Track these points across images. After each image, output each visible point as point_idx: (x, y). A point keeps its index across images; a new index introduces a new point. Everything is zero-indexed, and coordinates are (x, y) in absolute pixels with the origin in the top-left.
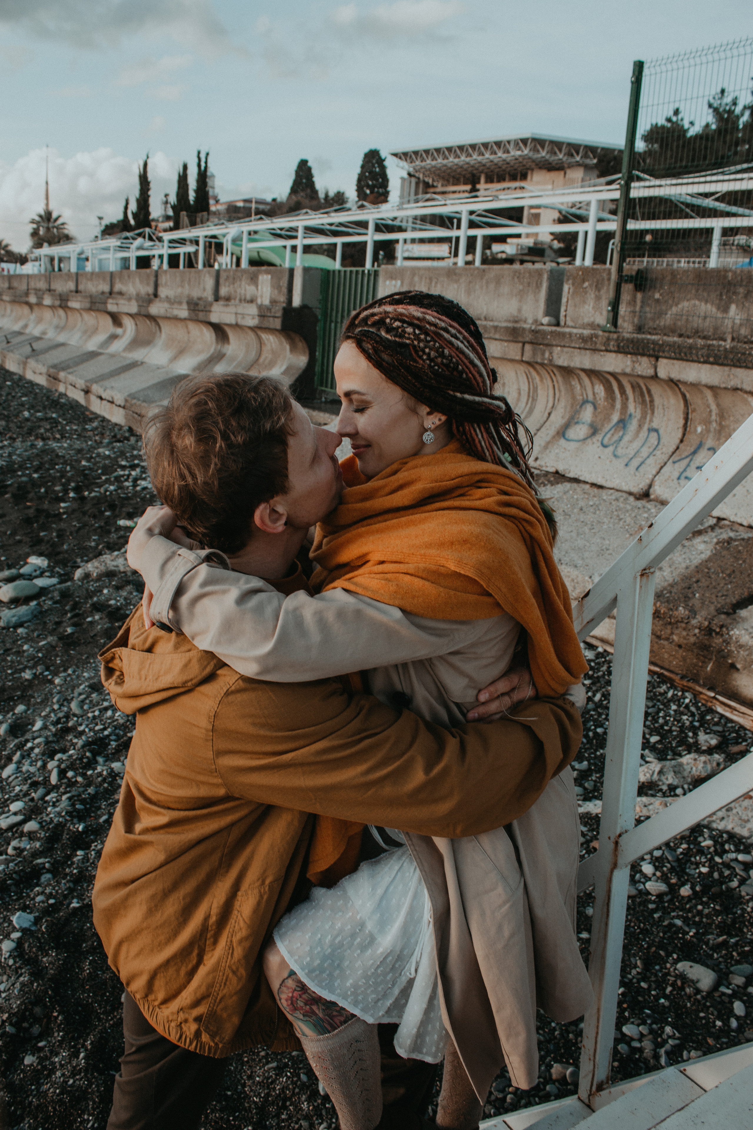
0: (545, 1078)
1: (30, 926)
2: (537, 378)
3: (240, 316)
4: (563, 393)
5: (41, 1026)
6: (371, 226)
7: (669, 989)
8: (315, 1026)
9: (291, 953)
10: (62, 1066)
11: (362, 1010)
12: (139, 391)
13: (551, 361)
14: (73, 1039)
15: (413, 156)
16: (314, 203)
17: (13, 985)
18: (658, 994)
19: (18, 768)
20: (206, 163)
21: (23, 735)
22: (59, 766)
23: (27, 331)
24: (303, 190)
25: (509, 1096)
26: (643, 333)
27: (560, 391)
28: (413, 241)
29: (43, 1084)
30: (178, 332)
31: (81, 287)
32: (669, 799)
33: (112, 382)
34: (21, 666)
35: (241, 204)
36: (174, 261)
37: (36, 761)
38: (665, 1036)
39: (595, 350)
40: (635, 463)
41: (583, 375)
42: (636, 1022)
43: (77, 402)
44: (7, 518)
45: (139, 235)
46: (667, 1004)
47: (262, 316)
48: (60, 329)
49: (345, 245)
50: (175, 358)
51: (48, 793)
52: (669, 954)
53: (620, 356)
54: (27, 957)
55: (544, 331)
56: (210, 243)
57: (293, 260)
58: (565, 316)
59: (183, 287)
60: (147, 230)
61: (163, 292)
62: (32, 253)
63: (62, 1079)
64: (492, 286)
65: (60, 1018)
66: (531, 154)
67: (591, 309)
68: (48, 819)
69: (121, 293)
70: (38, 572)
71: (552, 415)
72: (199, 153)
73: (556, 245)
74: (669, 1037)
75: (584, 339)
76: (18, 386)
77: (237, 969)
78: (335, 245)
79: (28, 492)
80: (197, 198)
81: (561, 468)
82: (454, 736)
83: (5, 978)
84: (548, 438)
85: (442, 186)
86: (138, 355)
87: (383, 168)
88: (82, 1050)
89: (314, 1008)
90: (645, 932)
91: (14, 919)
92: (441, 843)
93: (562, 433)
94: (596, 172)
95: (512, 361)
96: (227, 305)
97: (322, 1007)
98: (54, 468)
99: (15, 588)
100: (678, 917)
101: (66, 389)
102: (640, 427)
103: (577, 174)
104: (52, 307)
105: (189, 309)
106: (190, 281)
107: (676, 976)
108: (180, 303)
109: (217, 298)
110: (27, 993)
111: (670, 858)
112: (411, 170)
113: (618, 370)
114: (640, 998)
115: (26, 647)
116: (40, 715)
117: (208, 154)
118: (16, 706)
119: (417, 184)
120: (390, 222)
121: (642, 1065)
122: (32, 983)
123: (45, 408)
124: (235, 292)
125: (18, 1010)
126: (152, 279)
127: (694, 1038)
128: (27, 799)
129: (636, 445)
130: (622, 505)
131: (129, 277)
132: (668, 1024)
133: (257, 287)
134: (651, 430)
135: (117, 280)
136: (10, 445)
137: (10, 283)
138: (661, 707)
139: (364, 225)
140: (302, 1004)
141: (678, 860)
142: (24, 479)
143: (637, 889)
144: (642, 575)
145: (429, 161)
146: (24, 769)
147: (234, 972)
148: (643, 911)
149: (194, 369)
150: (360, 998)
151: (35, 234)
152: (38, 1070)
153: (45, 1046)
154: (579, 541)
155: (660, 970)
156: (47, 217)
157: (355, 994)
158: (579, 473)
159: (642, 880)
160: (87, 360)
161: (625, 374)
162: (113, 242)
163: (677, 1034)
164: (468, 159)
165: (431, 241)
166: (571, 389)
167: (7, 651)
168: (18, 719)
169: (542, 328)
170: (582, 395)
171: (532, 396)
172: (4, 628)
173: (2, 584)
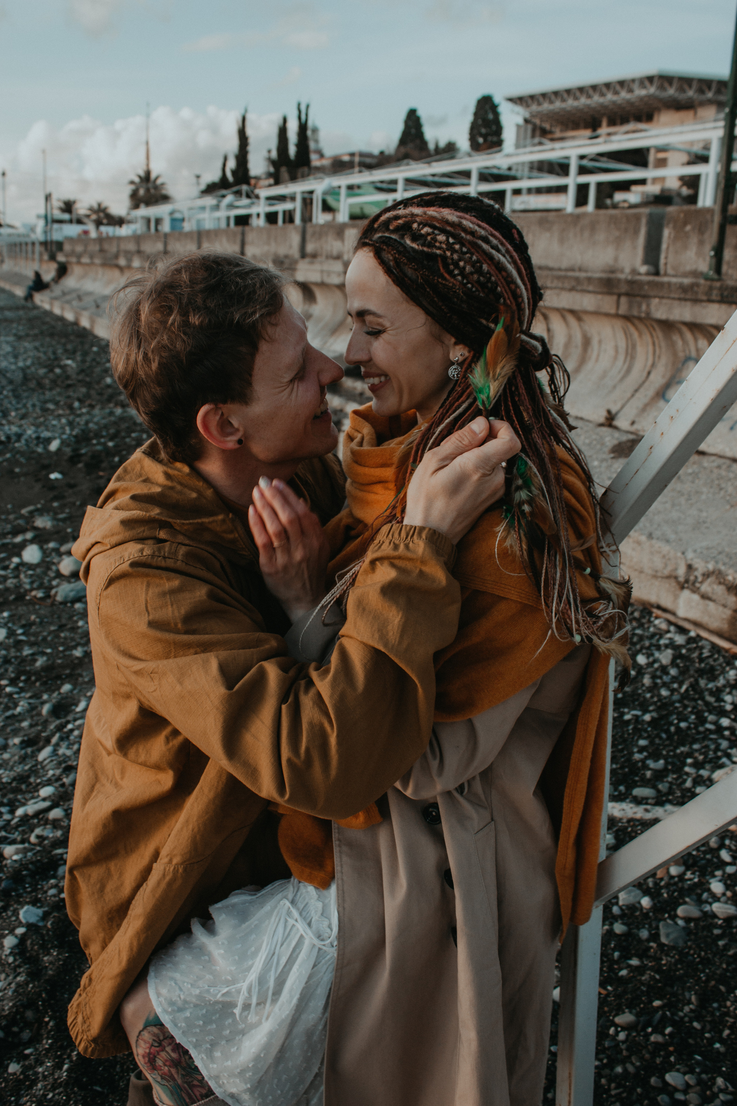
1: (38, 921)
2: (636, 334)
3: (325, 274)
4: (663, 350)
5: (31, 1031)
6: (475, 176)
7: (727, 1032)
8: (172, 1094)
10: (44, 1077)
13: (648, 314)
15: (530, 101)
16: (421, 153)
17: (10, 984)
18: (712, 1037)
19: (55, 750)
20: (307, 115)
21: (66, 716)
24: (411, 142)
27: (660, 347)
28: (530, 191)
29: (22, 1096)
31: (170, 248)
34: (73, 643)
35: (346, 158)
36: (271, 218)
37: (73, 744)
38: (715, 1089)
39: (696, 301)
41: (684, 329)
42: (682, 1070)
45: (234, 192)
46: (722, 1049)
53: (724, 306)
54: (28, 955)
55: (641, 281)
58: (666, 264)
59: (269, 244)
60: (244, 188)
61: (250, 251)
62: (129, 214)
63: (42, 1092)
64: (586, 234)
65: (51, 1024)
66: (657, 93)
67: (693, 255)
71: (652, 375)
72: (299, 105)
73: (685, 192)
74: (721, 1091)
75: (684, 289)
80: (298, 153)
83: (3, 976)
84: (646, 400)
85: (561, 131)
87: (497, 115)
88: (67, 1061)
89: (173, 1071)
90: (706, 962)
91: (22, 913)
93: (661, 394)
95: (607, 315)
96: (312, 263)
98: (129, 436)
103: (709, 112)
106: (276, 238)
109: (303, 255)
110: (20, 995)
112: (528, 115)
113: (722, 322)
114: (690, 1041)
115: (80, 623)
116: (85, 696)
117: (308, 107)
118: (62, 684)
119: (534, 131)
120: (495, 171)
122: (27, 984)
124: (322, 248)
125: (9, 1013)
126: (239, 238)
128: (57, 784)
130: (723, 473)
131: (216, 235)
132: (721, 1074)
133: (344, 241)
135: (205, 240)
136: (88, 413)
137: (102, 245)
139: (467, 174)
142: (99, 448)
143: (702, 911)
145: (546, 106)
146: (61, 751)
148: (706, 936)
151: (134, 195)
152: (20, 1080)
153: (31, 1054)
155: (719, 1009)
156: (146, 178)
159: (710, 900)
162: (210, 201)
163: (730, 1088)
164: (588, 102)
166: (672, 345)
167: (62, 627)
168: (62, 699)
169: (638, 278)
170: (684, 351)
171: (631, 354)
172: (61, 603)
173: (64, 557)
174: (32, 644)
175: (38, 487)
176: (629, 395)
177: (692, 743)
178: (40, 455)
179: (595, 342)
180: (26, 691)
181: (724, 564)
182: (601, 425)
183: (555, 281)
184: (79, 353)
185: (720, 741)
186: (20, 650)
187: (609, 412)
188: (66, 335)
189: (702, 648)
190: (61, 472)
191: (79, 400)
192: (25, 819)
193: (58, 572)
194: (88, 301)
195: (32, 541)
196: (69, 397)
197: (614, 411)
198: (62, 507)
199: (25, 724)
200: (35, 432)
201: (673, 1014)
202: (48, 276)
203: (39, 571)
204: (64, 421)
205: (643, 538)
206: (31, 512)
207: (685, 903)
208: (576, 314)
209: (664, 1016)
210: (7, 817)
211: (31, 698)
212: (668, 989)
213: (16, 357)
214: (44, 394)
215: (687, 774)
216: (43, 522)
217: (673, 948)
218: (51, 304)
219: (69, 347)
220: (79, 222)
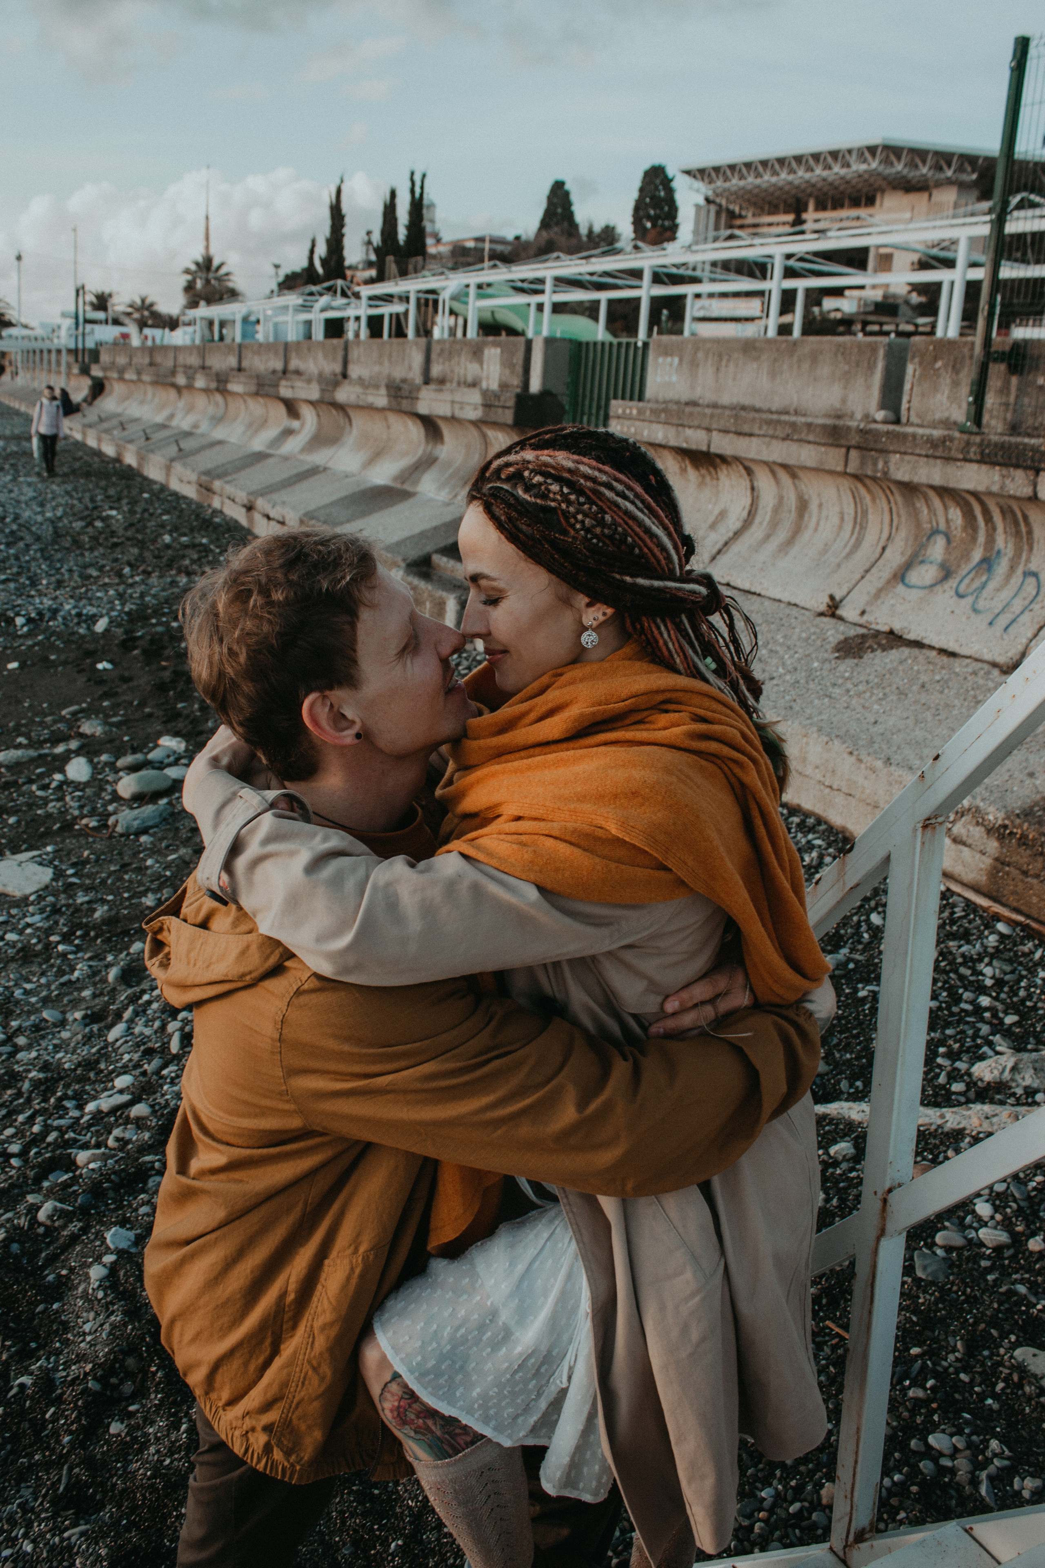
0: (811, 1503)
1: (129, 1246)
2: (868, 498)
3: (457, 406)
4: (903, 519)
5: (134, 1382)
6: (647, 276)
7: (1001, 1385)
8: (430, 1447)
9: (396, 1349)
10: (157, 1439)
11: (495, 1429)
12: (319, 508)
13: (886, 473)
14: (174, 1403)
15: (713, 174)
16: (574, 241)
17: (102, 1325)
18: (984, 1391)
19: (129, 1028)
20: (422, 188)
21: (138, 984)
22: (182, 1029)
23: (174, 423)
24: (557, 224)
25: (758, 1525)
26: (1019, 434)
27: (899, 516)
28: (711, 295)
29: (131, 1462)
30: (374, 426)
31: (245, 364)
32: (1022, 1109)
33: (282, 495)
34: (142, 889)
35: (471, 244)
36: (375, 326)
37: (153, 1020)
38: (989, 1454)
39: (948, 459)
40: (1003, 621)
41: (932, 494)
42: (948, 1431)
43: (236, 522)
44: (135, 683)
45: (329, 289)
46: (996, 1406)
47: (487, 406)
48: (218, 420)
49: (611, 302)
50: (370, 462)
51: (165, 1066)
52: (1004, 1335)
53: (984, 468)
54: (122, 1288)
55: (877, 430)
56: (427, 300)
57: (539, 323)
58: (909, 409)
59: (381, 364)
60: (340, 282)
61: (355, 371)
62: (184, 314)
63: (156, 1458)
64: (806, 366)
65: (159, 1374)
66: (881, 168)
67: (945, 400)
68: (162, 1101)
69: (298, 372)
70: (172, 759)
71: (887, 551)
72: (412, 174)
73: (915, 298)
74: (995, 1455)
75: (933, 443)
76: (158, 499)
77: (319, 1364)
78: (598, 302)
79: (164, 648)
80: (409, 237)
81: (897, 627)
82: (625, 1059)
83: (92, 1315)
84: (880, 584)
85: (754, 215)
86: (319, 458)
87: (670, 191)
89: (430, 1422)
90: (973, 1300)
91: (108, 1236)
92: (609, 1205)
93: (900, 576)
94: (975, 193)
95: (831, 473)
96: (440, 390)
97: (440, 1422)
99: (139, 781)
100: (1022, 1281)
101: (222, 503)
102: (1012, 568)
103: (948, 196)
104: (206, 391)
105: (389, 396)
106: (390, 356)
107: (1012, 1367)
108: (377, 387)
109: (427, 381)
110: (118, 1338)
111: (1017, 1195)
112: (710, 193)
113: (981, 488)
114: (957, 1396)
115: (149, 862)
117: (424, 176)
118: (132, 942)
119: (718, 214)
120: (674, 271)
121: (953, 1492)
122: (125, 1325)
123: (192, 530)
124: (452, 371)
125: (106, 1361)
126: (340, 354)
127: (1032, 1459)
128: (137, 1072)
129: (1006, 594)
130: (981, 682)
131: (309, 350)
132: (995, 1436)
133: (481, 364)
134: (1027, 574)
135: (293, 355)
136: (143, 582)
137: (151, 356)
138: (1024, 973)
139: (637, 274)
140: (413, 1416)
141: (1029, 1198)
142: (160, 629)
143: (965, 1238)
144: (925, 827)
145: (735, 181)
146: (137, 1030)
147: (315, 1369)
148: (973, 1269)
149: (396, 479)
150: (492, 1412)
151: (189, 288)
152: (127, 1442)
153: (137, 1411)
154: (917, 733)
155: (990, 1357)
156: (206, 265)
157: (484, 1407)
158: (923, 634)
159: (975, 1225)
160: (252, 464)
161: (990, 494)
162: (293, 299)
163: (1007, 1452)
164: (791, 177)
165: (737, 295)
166: (915, 514)
167: (124, 867)
168: (133, 961)
169: (874, 426)
170: (930, 522)
171: (860, 523)
172: (122, 835)
173: (121, 774)
174: (87, 889)
175: (81, 680)
176: (858, 576)
177: (944, 1028)
178: (83, 637)
179: (813, 507)
180: (85, 951)
181: (983, 800)
182: (822, 614)
183: (765, 427)
184: (125, 501)
185: (979, 1025)
186: (72, 896)
187: (832, 597)
188: (107, 476)
189: (954, 906)
190: (109, 661)
191: (130, 564)
192: (98, 1116)
193: (115, 792)
194: (133, 430)
195: (78, 752)
196: (116, 560)
197: (838, 598)
198: (115, 707)
199: (86, 993)
200: (75, 607)
201: (934, 1364)
202: (77, 397)
203: (89, 791)
204: (111, 592)
205: (879, 764)
206: (74, 714)
207: (945, 1228)
208: (791, 470)
209: (924, 1366)
210: (75, 1113)
211: (90, 959)
212: (928, 1333)
213: (42, 505)
214: (82, 555)
215: (940, 1066)
216: (91, 727)
217: (933, 1283)
218: (84, 434)
219: (112, 492)
220: (116, 322)
